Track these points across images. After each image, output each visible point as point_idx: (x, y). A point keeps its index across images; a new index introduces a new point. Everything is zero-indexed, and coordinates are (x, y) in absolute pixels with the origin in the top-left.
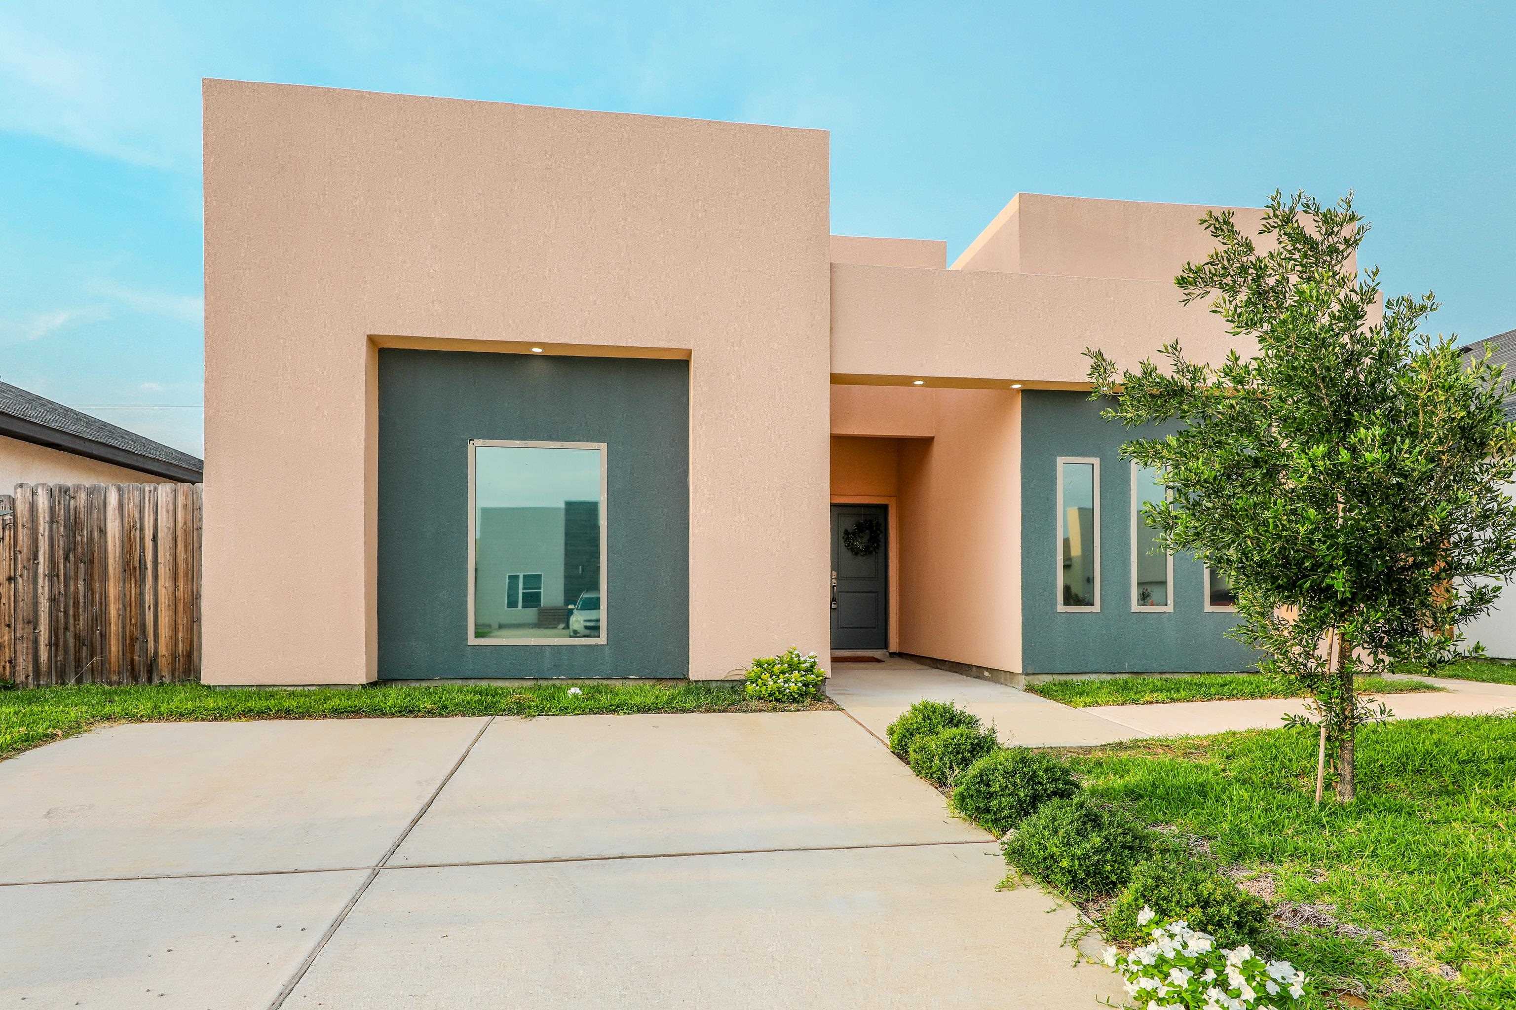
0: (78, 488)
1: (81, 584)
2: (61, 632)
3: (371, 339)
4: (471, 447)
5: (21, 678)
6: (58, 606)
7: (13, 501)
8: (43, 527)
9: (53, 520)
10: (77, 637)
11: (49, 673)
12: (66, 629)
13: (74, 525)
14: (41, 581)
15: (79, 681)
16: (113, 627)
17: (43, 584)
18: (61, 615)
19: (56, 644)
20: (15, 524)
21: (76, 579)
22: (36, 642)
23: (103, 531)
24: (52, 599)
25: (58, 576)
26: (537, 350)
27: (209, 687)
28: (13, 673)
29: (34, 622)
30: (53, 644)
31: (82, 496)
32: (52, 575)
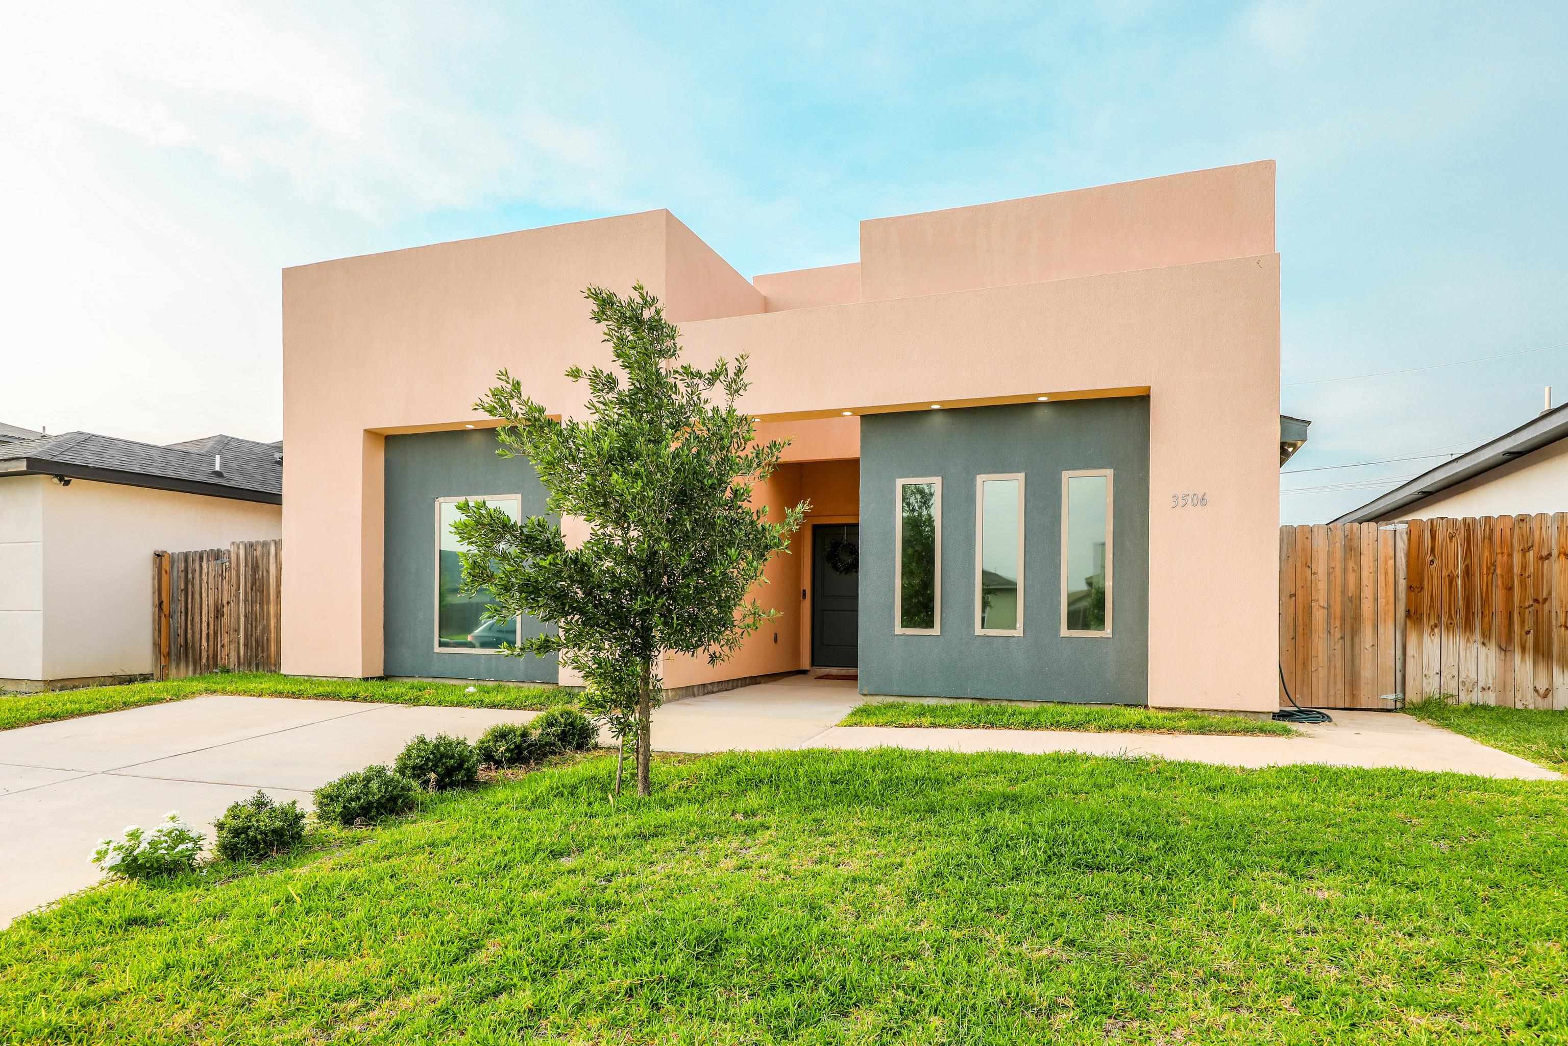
0: (257, 542)
1: (258, 605)
2: (249, 636)
3: (371, 434)
4: (437, 504)
5: (232, 666)
6: (248, 621)
7: (229, 552)
8: (242, 569)
9: (246, 565)
10: (257, 641)
11: (244, 663)
12: (252, 635)
13: (255, 568)
14: (241, 604)
15: (257, 669)
16: (272, 635)
17: (242, 604)
18: (250, 626)
19: (247, 645)
20: (230, 568)
21: (256, 603)
22: (239, 643)
23: (268, 572)
24: (246, 616)
25: (248, 601)
26: (470, 427)
27: (285, 676)
28: (229, 663)
29: (237, 631)
30: (246, 645)
31: (259, 548)
32: (246, 600)
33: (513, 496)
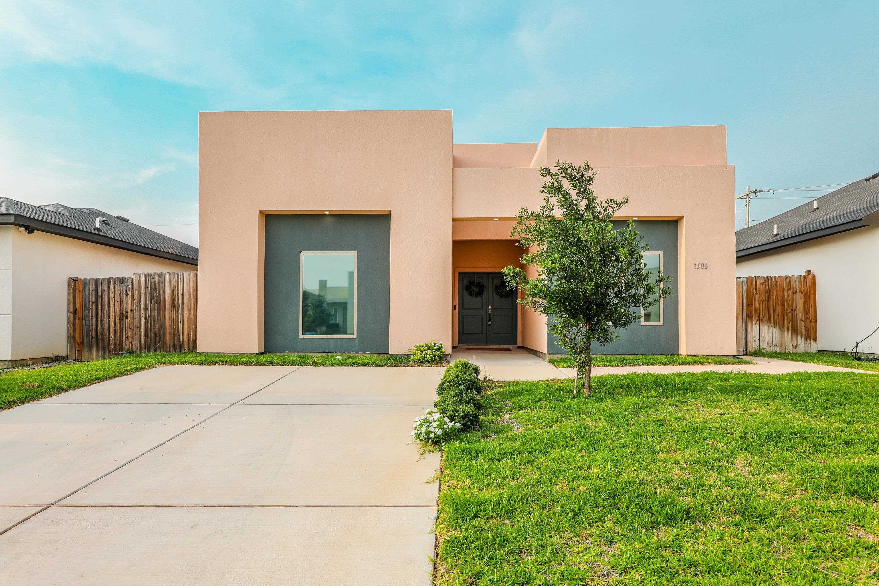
0: (155, 274)
1: (156, 312)
2: (149, 331)
3: (261, 212)
4: (301, 255)
5: (135, 350)
6: (148, 321)
7: (132, 279)
8: (143, 290)
9: (146, 287)
10: (155, 334)
11: (145, 347)
12: (151, 330)
13: (154, 289)
14: (142, 311)
15: (155, 351)
16: (167, 330)
17: (143, 312)
18: (149, 324)
19: (147, 336)
20: (133, 289)
21: (154, 310)
22: (140, 335)
23: (164, 291)
24: (146, 318)
25: (148, 309)
26: (327, 213)
27: (200, 353)
28: (132, 347)
29: (139, 327)
30: (146, 336)
31: (157, 277)
32: (146, 309)
33: (352, 252)
